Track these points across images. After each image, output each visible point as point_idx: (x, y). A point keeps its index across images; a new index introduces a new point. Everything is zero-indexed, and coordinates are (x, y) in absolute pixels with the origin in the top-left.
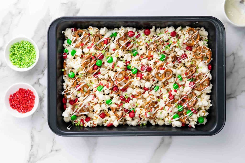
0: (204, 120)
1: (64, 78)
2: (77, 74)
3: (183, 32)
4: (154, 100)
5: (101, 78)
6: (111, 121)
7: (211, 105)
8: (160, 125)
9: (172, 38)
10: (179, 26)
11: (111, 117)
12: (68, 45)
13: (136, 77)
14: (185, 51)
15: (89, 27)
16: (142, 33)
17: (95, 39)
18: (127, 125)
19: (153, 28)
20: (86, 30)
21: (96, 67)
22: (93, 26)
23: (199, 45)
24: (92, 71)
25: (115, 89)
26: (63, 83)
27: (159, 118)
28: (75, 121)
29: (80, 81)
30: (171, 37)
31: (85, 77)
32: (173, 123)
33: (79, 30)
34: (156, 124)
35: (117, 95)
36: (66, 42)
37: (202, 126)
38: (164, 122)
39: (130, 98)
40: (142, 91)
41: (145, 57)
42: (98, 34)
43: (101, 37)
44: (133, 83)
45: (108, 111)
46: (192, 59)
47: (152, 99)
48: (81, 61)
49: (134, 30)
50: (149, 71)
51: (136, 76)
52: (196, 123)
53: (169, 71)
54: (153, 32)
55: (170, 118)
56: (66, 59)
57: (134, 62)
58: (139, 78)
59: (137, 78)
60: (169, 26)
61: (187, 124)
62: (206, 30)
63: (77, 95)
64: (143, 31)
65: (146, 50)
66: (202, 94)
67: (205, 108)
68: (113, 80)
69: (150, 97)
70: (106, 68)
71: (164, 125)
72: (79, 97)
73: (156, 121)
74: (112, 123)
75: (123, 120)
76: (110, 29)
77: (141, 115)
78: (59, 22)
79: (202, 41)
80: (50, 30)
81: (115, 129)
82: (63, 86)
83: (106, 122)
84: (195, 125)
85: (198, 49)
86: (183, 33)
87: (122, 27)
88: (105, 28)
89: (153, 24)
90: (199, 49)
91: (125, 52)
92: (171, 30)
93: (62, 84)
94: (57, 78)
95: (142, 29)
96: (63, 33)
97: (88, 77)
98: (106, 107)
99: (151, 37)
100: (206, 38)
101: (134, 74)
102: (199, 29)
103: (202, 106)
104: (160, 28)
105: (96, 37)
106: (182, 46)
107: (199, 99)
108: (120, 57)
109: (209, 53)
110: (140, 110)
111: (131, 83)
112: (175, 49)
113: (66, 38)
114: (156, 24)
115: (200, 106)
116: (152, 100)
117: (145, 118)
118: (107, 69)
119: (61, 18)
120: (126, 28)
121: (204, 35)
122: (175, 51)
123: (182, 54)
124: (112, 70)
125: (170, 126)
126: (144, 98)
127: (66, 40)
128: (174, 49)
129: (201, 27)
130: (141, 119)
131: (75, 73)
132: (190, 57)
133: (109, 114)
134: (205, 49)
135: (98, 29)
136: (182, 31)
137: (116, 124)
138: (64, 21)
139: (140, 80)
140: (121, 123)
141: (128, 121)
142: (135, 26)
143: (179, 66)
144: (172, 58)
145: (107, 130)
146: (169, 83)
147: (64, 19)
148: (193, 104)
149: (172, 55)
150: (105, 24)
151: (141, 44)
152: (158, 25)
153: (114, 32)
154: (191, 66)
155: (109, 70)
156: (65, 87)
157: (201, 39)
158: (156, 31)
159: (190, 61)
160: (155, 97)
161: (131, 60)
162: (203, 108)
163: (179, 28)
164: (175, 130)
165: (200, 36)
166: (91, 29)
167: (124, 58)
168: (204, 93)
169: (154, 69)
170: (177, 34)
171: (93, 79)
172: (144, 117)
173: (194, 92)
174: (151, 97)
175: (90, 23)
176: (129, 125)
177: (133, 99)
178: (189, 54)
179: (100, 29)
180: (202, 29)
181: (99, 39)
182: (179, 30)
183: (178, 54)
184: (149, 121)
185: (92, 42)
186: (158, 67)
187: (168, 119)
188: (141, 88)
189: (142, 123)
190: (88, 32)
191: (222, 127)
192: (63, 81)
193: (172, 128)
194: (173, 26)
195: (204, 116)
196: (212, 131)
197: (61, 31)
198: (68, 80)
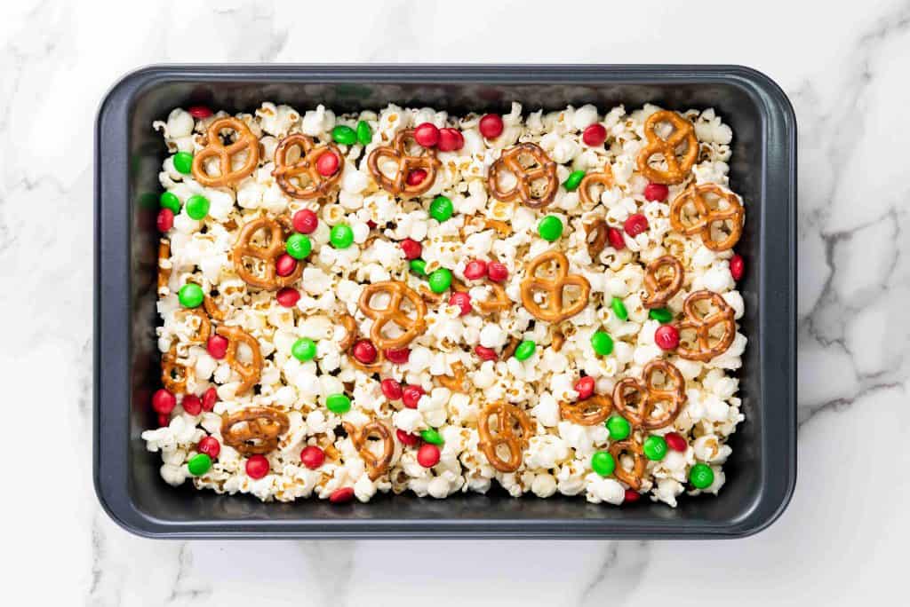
0: (713, 475)
1: (162, 307)
2: (215, 293)
3: (631, 129)
4: (517, 396)
5: (308, 310)
6: (344, 480)
7: (741, 418)
8: (539, 495)
9: (591, 150)
10: (617, 105)
11: (346, 462)
12: (178, 176)
13: (446, 304)
14: (639, 204)
15: (260, 107)
16: (470, 129)
17: (284, 153)
18: (410, 494)
19: (513, 111)
20: (248, 118)
21: (287, 263)
22: (277, 104)
23: (694, 181)
24: (273, 282)
25: (360, 350)
26: (159, 329)
27: (534, 467)
28: (203, 480)
29: (225, 318)
30: (586, 146)
31: (245, 303)
32: (590, 488)
33: (221, 119)
34: (525, 490)
35: (372, 374)
36: (169, 163)
37: (706, 498)
38: (557, 482)
39: (421, 387)
40: (469, 359)
41: (483, 225)
42: (298, 134)
43: (307, 146)
44: (431, 327)
45: (336, 441)
46: (666, 235)
47: (508, 391)
48: (228, 242)
49: (439, 119)
50: (496, 282)
51: (446, 301)
52: (682, 489)
53: (577, 282)
54: (514, 126)
55: (579, 467)
56: (170, 231)
57: (440, 244)
58: (457, 309)
59: (449, 308)
60: (578, 105)
61: (646, 491)
62: (723, 122)
63: (213, 376)
64: (475, 122)
65: (486, 196)
66: (705, 372)
67: (718, 429)
68: (357, 319)
69: (499, 384)
70: (327, 270)
71: (557, 497)
72: (220, 384)
73: (523, 478)
74: (348, 485)
75: (395, 476)
76: (344, 115)
77: (464, 458)
78: (143, 80)
79: (706, 162)
80: (105, 114)
81: (360, 512)
82: (156, 338)
83: (323, 484)
84: (679, 498)
85: (688, 193)
86: (633, 132)
87: (391, 106)
88: (321, 108)
89: (514, 96)
90: (694, 195)
91: (402, 206)
92: (584, 117)
93: (155, 331)
94: (134, 307)
95: (472, 114)
96: (157, 129)
97: (254, 306)
98: (325, 423)
99: (506, 146)
100: (723, 152)
101: (439, 294)
102: (698, 117)
103: (707, 421)
104: (541, 111)
105: (287, 145)
106: (627, 185)
107: (693, 393)
108: (381, 223)
109: (733, 210)
110: (462, 434)
111: (427, 329)
112: (600, 196)
113: (171, 151)
114: (526, 94)
115: (696, 422)
116: (507, 395)
117: (480, 467)
118: (332, 275)
119: (141, 71)
120: (408, 110)
121: (714, 138)
122: (600, 203)
123: (630, 215)
124: (353, 276)
125: (580, 499)
126: (479, 390)
127: (169, 155)
128: (598, 194)
129: (701, 107)
130: (464, 470)
131: (206, 290)
132: (659, 226)
133: (340, 452)
134: (716, 197)
135: (297, 114)
136: (628, 125)
137: (364, 490)
138: (155, 82)
139: (461, 315)
140: (385, 486)
141: (415, 478)
142: (444, 102)
143: (616, 262)
144: (589, 229)
145: (331, 514)
146: (578, 329)
147: (158, 75)
148: (670, 412)
149: (588, 217)
150: (322, 95)
151: (465, 174)
152: (534, 99)
154: (663, 262)
155: (340, 275)
156: (164, 345)
157: (703, 156)
158: (527, 123)
159: (659, 242)
160: (518, 385)
161: (426, 238)
162: (709, 428)
163: (618, 112)
164: (598, 517)
165: (701, 142)
166: (271, 113)
167: (397, 231)
168: (714, 368)
169: (519, 272)
170: (608, 136)
171: (277, 311)
172: (477, 464)
173: (673, 367)
174: (504, 386)
175: (265, 90)
176: (420, 493)
177: (433, 394)
178: (656, 214)
179: (302, 114)
181: (299, 153)
182: (618, 119)
183: (611, 214)
184: (497, 478)
185: (270, 167)
186: (533, 264)
187: (571, 472)
188: (467, 349)
189: (469, 489)
190: (258, 123)
191: (784, 503)
192: (159, 321)
193: (588, 507)
194: (593, 104)
195: (711, 460)
196: (745, 521)
197: (148, 122)
198: (176, 315)
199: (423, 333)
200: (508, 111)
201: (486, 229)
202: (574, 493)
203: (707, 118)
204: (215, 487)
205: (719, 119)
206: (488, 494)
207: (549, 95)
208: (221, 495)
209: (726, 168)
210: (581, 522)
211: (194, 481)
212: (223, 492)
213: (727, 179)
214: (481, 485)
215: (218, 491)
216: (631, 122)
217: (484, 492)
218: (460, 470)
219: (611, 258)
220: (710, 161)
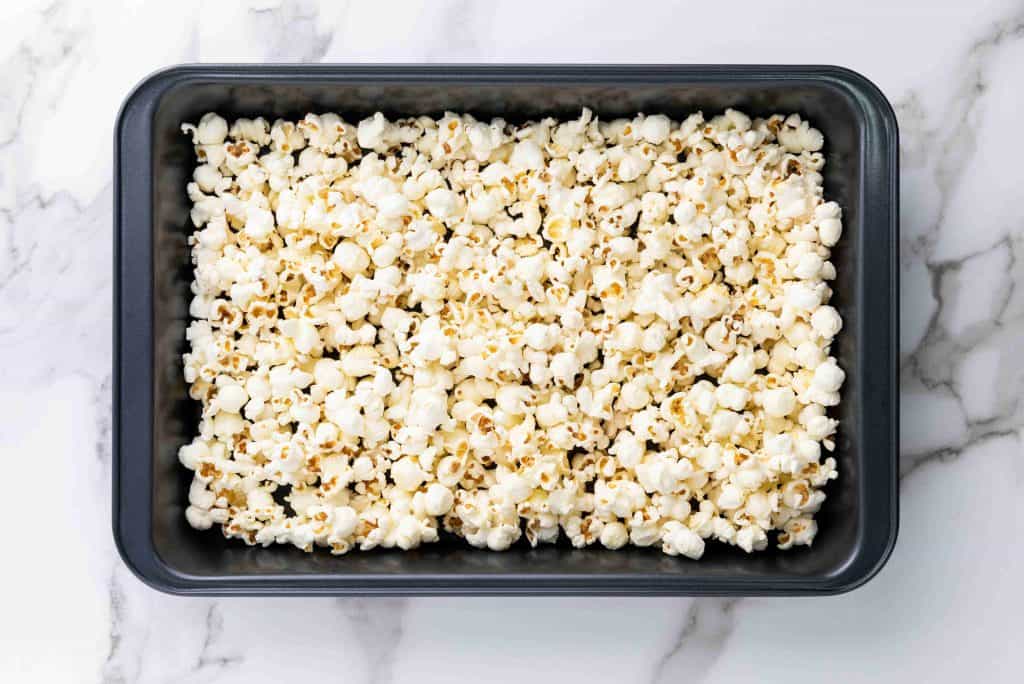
1: (191, 334)
3: (710, 136)
6: (389, 530)
8: (609, 547)
10: (695, 112)
19: (580, 119)
26: (186, 356)
28: (233, 528)
32: (666, 538)
34: (590, 541)
36: (200, 173)
37: (798, 550)
38: (629, 531)
55: (654, 514)
60: (649, 112)
62: (811, 126)
71: (629, 548)
73: (590, 527)
78: (167, 83)
80: (126, 121)
82: (181, 366)
83: (366, 534)
86: (711, 140)
87: (446, 114)
89: (584, 101)
93: (181, 358)
96: (186, 132)
100: (816, 161)
102: (783, 122)
113: (200, 160)
119: (166, 72)
121: (803, 145)
124: (400, 302)
125: (654, 551)
127: (200, 165)
129: (787, 114)
136: (707, 132)
138: (185, 84)
143: (694, 285)
147: (185, 76)
153: (406, 134)
156: (190, 373)
157: (790, 170)
163: (695, 119)
164: (674, 571)
170: (684, 146)
174: (570, 429)
176: (476, 544)
180: (794, 120)
182: (696, 127)
184: (563, 527)
187: (645, 519)
191: (885, 555)
192: (187, 347)
193: (665, 559)
195: (802, 507)
196: (839, 577)
197: (175, 125)
200: (578, 116)
202: (649, 544)
203: (792, 125)
204: (246, 537)
205: (806, 123)
208: (251, 547)
209: (819, 178)
210: (657, 576)
211: (223, 529)
212: (254, 544)
213: (821, 189)
215: (249, 543)
216: (710, 129)
219: (688, 280)
220: (799, 174)
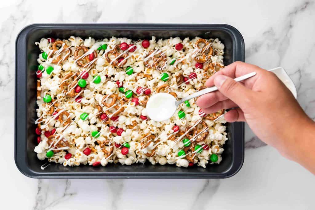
0: (218, 158)
1: (38, 102)
2: (55, 98)
3: (191, 45)
4: (154, 132)
5: (86, 104)
6: (97, 159)
7: (227, 139)
8: (161, 164)
9: (178, 52)
10: (187, 37)
11: (98, 153)
12: (44, 60)
13: (131, 102)
14: (194, 69)
15: (70, 38)
16: (138, 45)
17: (77, 52)
18: (119, 164)
19: (153, 39)
20: (66, 41)
21: (79, 88)
22: (76, 36)
23: (212, 62)
24: (74, 94)
25: (102, 116)
26: (37, 110)
27: (159, 155)
28: (52, 159)
29: (58, 106)
30: (176, 50)
31: (65, 101)
32: (177, 162)
33: (58, 41)
34: (157, 162)
35: (107, 125)
36: (41, 56)
37: (216, 165)
38: (167, 160)
39: (123, 129)
40: (138, 120)
41: (143, 76)
42: (83, 46)
43: (85, 50)
44: (125, 109)
45: (95, 146)
46: (203, 79)
47: (151, 130)
48: (59, 81)
49: (129, 41)
50: (147, 95)
51: (131, 101)
52: (207, 162)
53: (173, 94)
54: (153, 44)
55: (174, 155)
56: (41, 77)
57: (128, 82)
58: (134, 103)
59: (132, 103)
60: (174, 37)
61: (196, 163)
62: (221, 42)
63: (55, 125)
64: (141, 42)
65: (144, 67)
66: (215, 124)
67: (219, 143)
68: (102, 106)
69: (148, 128)
70: (92, 90)
71: (167, 165)
72: (57, 128)
73: (156, 158)
74: (98, 161)
75: (114, 158)
76: (98, 40)
77: (137, 151)
78: (31, 29)
79: (216, 56)
80: (18, 40)
81: (102, 169)
82: (36, 113)
83: (91, 160)
84: (206, 165)
85: (209, 66)
87: (113, 37)
88: (90, 38)
89: (153, 34)
90: (211, 67)
91: (117, 70)
92: (176, 41)
93: (36, 110)
95: (140, 40)
96: (37, 45)
97: (68, 102)
98: (91, 141)
99: (150, 50)
100: (221, 52)
101: (129, 98)
102: (213, 41)
103: (216, 140)
104: (162, 39)
105: (79, 50)
106: (190, 63)
107: (211, 131)
108: (109, 75)
110: (136, 144)
112: (181, 66)
114: (157, 33)
115: (212, 141)
116: (151, 131)
117: (142, 155)
118: (94, 92)
119: (30, 26)
120: (118, 38)
121: (219, 48)
122: (181, 69)
123: (191, 73)
124: (101, 93)
126: (142, 130)
127: (41, 53)
128: (180, 66)
129: (214, 38)
130: (137, 156)
131: (52, 97)
132: (200, 77)
133: (96, 150)
134: (219, 67)
135: (82, 40)
136: (190, 43)
137: (104, 162)
138: (35, 30)
139: (136, 105)
140: (111, 161)
141: (121, 158)
142: (130, 36)
143: (186, 88)
144: (177, 77)
145: (93, 170)
147: (37, 27)
148: (203, 137)
149: (177, 73)
150: (91, 33)
151: (137, 59)
152: (160, 35)
153: (103, 43)
154: (202, 88)
155: (96, 92)
156: (39, 114)
157: (215, 54)
158: (158, 43)
159: (200, 81)
160: (154, 128)
161: (124, 80)
162: (216, 143)
163: (187, 39)
164: (180, 172)
165: (214, 49)
166: (73, 39)
167: (115, 78)
168: (218, 123)
169: (155, 91)
170: (184, 47)
171: (76, 104)
172: (141, 154)
173: (205, 122)
174: (149, 129)
175: (71, 32)
176: (122, 163)
177: (126, 131)
178: (199, 73)
179: (84, 40)
180: (217, 40)
181: (83, 52)
182: (187, 42)
183: (185, 73)
184: (148, 159)
185: (73, 57)
186: (159, 89)
187: (172, 156)
188: (138, 116)
189: (138, 162)
190: (70, 43)
191: (240, 167)
192: (37, 107)
193: (177, 168)
194: (179, 36)
195: (217, 153)
196: (227, 173)
197: (33, 42)
198: (42, 105)
199: (123, 111)
200: (151, 39)
201: (144, 77)
202: (173, 164)
203: (216, 41)
204: (56, 161)
205: (220, 42)
206: (145, 163)
207: (165, 33)
208: (58, 164)
209: (222, 57)
210: (174, 173)
211: (48, 159)
212: (58, 163)
213: (222, 61)
214: (142, 161)
215: (56, 163)
216: (191, 43)
217: (143, 163)
218: (136, 156)
219: (184, 87)
220: (217, 55)
